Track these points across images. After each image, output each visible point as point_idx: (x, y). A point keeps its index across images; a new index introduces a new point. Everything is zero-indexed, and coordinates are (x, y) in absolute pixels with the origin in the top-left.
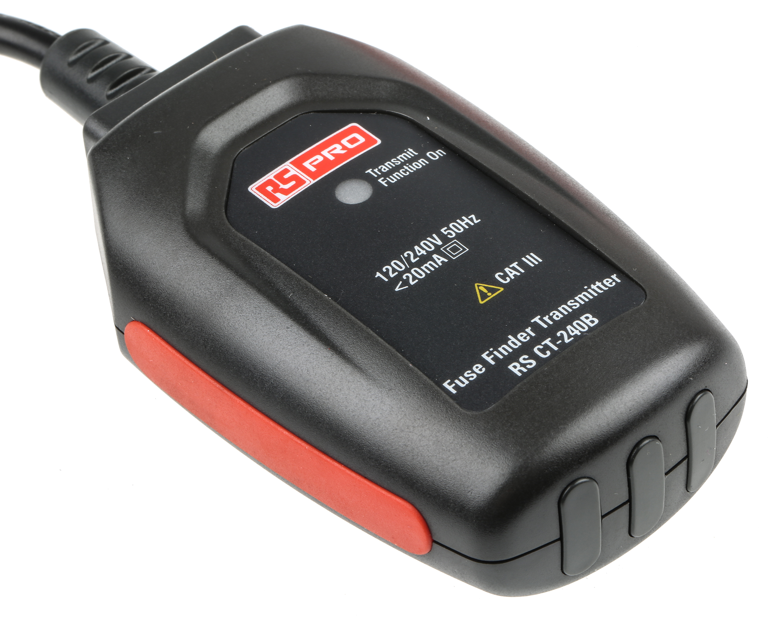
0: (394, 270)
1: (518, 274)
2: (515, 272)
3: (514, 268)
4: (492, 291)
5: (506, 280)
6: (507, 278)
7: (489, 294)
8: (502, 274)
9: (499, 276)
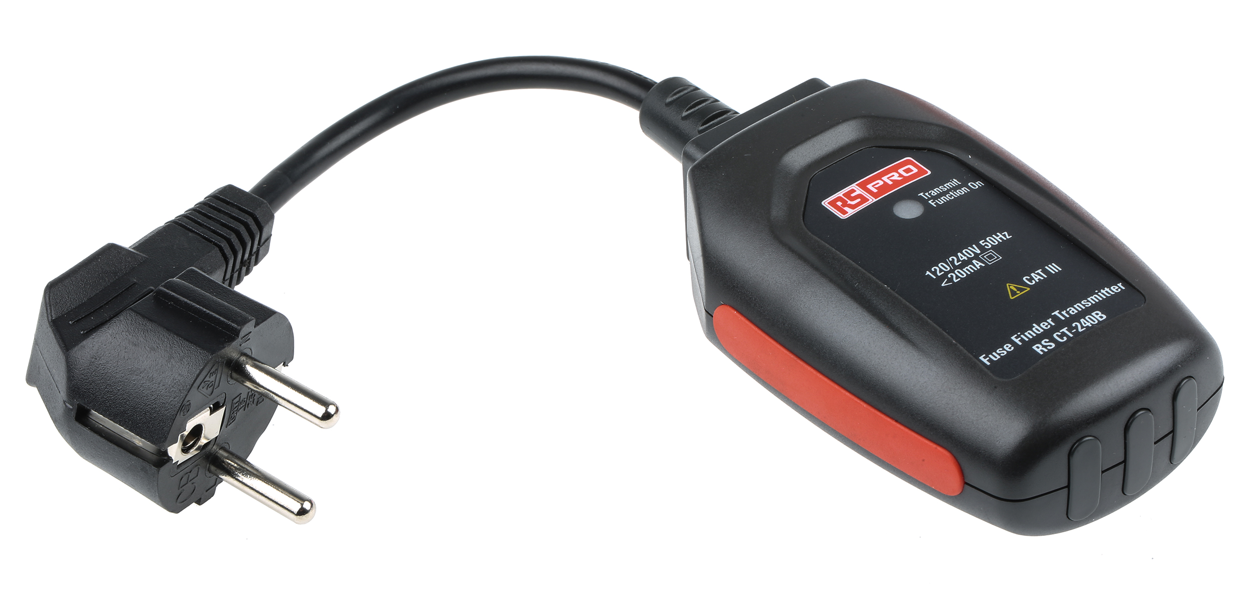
0: (941, 271)
1: (1042, 278)
2: (1039, 277)
3: (1038, 274)
4: (1021, 290)
5: (1032, 282)
6: (1033, 281)
7: (1018, 292)
8: (1029, 278)
9: (1026, 279)
